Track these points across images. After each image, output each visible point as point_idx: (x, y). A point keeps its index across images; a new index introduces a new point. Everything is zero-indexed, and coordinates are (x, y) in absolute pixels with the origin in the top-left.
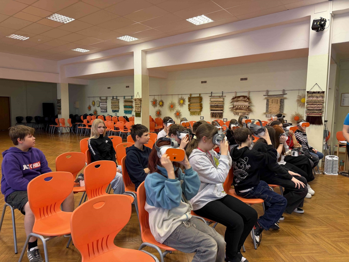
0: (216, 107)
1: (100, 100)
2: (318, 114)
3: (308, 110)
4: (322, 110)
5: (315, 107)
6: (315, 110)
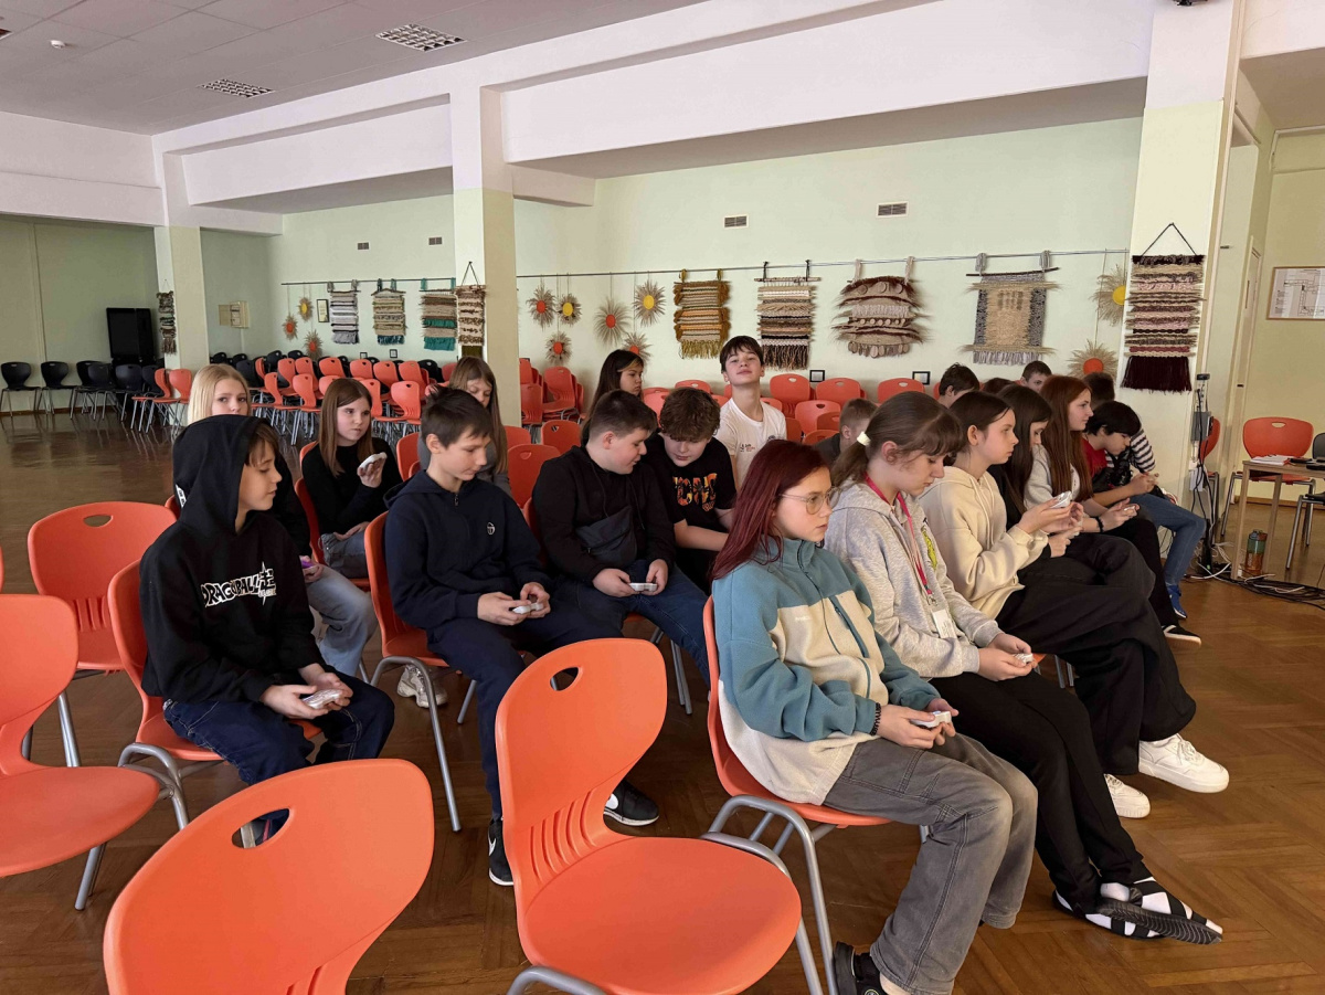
0: (781, 325)
1: (329, 297)
2: (1172, 349)
3: (1135, 331)
4: (1192, 332)
5: (1165, 319)
6: (1163, 331)
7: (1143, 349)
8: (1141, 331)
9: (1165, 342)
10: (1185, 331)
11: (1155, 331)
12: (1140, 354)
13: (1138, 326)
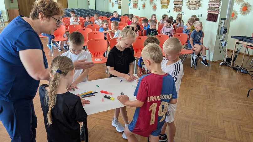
0: (177, 2)
2: (216, 12)
3: (210, 7)
4: (220, 8)
5: (214, 4)
6: (214, 7)
7: (210, 12)
8: (211, 7)
9: (214, 10)
10: (219, 8)
11: (213, 7)
12: (210, 13)
13: (210, 6)
